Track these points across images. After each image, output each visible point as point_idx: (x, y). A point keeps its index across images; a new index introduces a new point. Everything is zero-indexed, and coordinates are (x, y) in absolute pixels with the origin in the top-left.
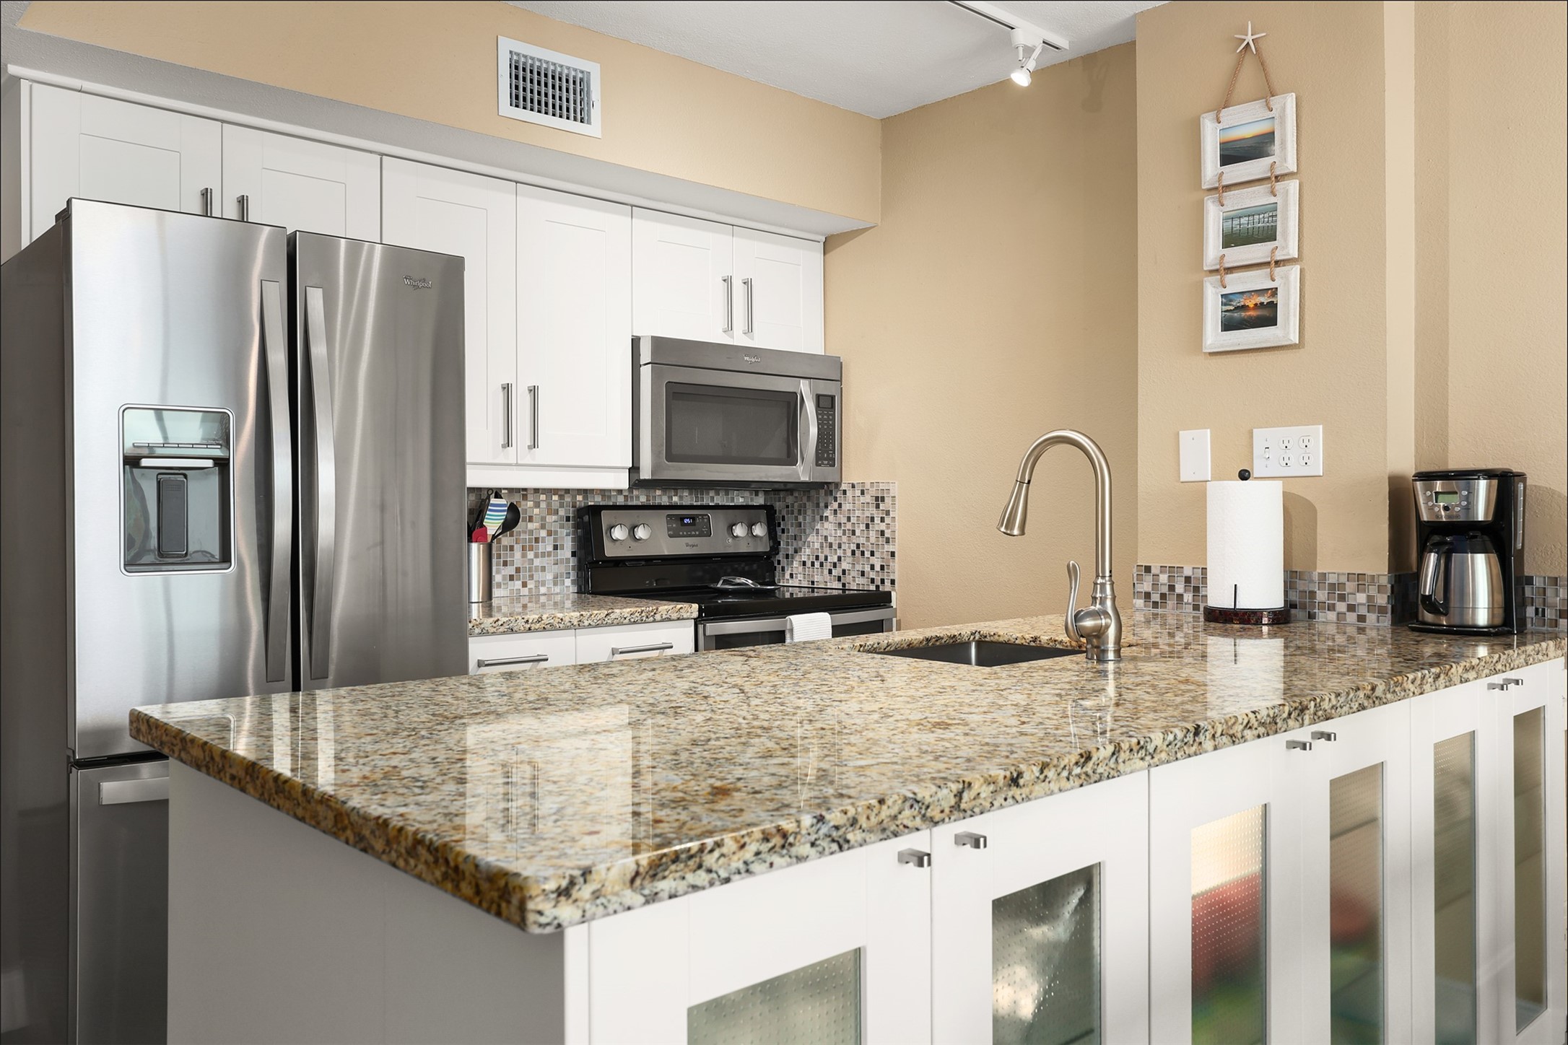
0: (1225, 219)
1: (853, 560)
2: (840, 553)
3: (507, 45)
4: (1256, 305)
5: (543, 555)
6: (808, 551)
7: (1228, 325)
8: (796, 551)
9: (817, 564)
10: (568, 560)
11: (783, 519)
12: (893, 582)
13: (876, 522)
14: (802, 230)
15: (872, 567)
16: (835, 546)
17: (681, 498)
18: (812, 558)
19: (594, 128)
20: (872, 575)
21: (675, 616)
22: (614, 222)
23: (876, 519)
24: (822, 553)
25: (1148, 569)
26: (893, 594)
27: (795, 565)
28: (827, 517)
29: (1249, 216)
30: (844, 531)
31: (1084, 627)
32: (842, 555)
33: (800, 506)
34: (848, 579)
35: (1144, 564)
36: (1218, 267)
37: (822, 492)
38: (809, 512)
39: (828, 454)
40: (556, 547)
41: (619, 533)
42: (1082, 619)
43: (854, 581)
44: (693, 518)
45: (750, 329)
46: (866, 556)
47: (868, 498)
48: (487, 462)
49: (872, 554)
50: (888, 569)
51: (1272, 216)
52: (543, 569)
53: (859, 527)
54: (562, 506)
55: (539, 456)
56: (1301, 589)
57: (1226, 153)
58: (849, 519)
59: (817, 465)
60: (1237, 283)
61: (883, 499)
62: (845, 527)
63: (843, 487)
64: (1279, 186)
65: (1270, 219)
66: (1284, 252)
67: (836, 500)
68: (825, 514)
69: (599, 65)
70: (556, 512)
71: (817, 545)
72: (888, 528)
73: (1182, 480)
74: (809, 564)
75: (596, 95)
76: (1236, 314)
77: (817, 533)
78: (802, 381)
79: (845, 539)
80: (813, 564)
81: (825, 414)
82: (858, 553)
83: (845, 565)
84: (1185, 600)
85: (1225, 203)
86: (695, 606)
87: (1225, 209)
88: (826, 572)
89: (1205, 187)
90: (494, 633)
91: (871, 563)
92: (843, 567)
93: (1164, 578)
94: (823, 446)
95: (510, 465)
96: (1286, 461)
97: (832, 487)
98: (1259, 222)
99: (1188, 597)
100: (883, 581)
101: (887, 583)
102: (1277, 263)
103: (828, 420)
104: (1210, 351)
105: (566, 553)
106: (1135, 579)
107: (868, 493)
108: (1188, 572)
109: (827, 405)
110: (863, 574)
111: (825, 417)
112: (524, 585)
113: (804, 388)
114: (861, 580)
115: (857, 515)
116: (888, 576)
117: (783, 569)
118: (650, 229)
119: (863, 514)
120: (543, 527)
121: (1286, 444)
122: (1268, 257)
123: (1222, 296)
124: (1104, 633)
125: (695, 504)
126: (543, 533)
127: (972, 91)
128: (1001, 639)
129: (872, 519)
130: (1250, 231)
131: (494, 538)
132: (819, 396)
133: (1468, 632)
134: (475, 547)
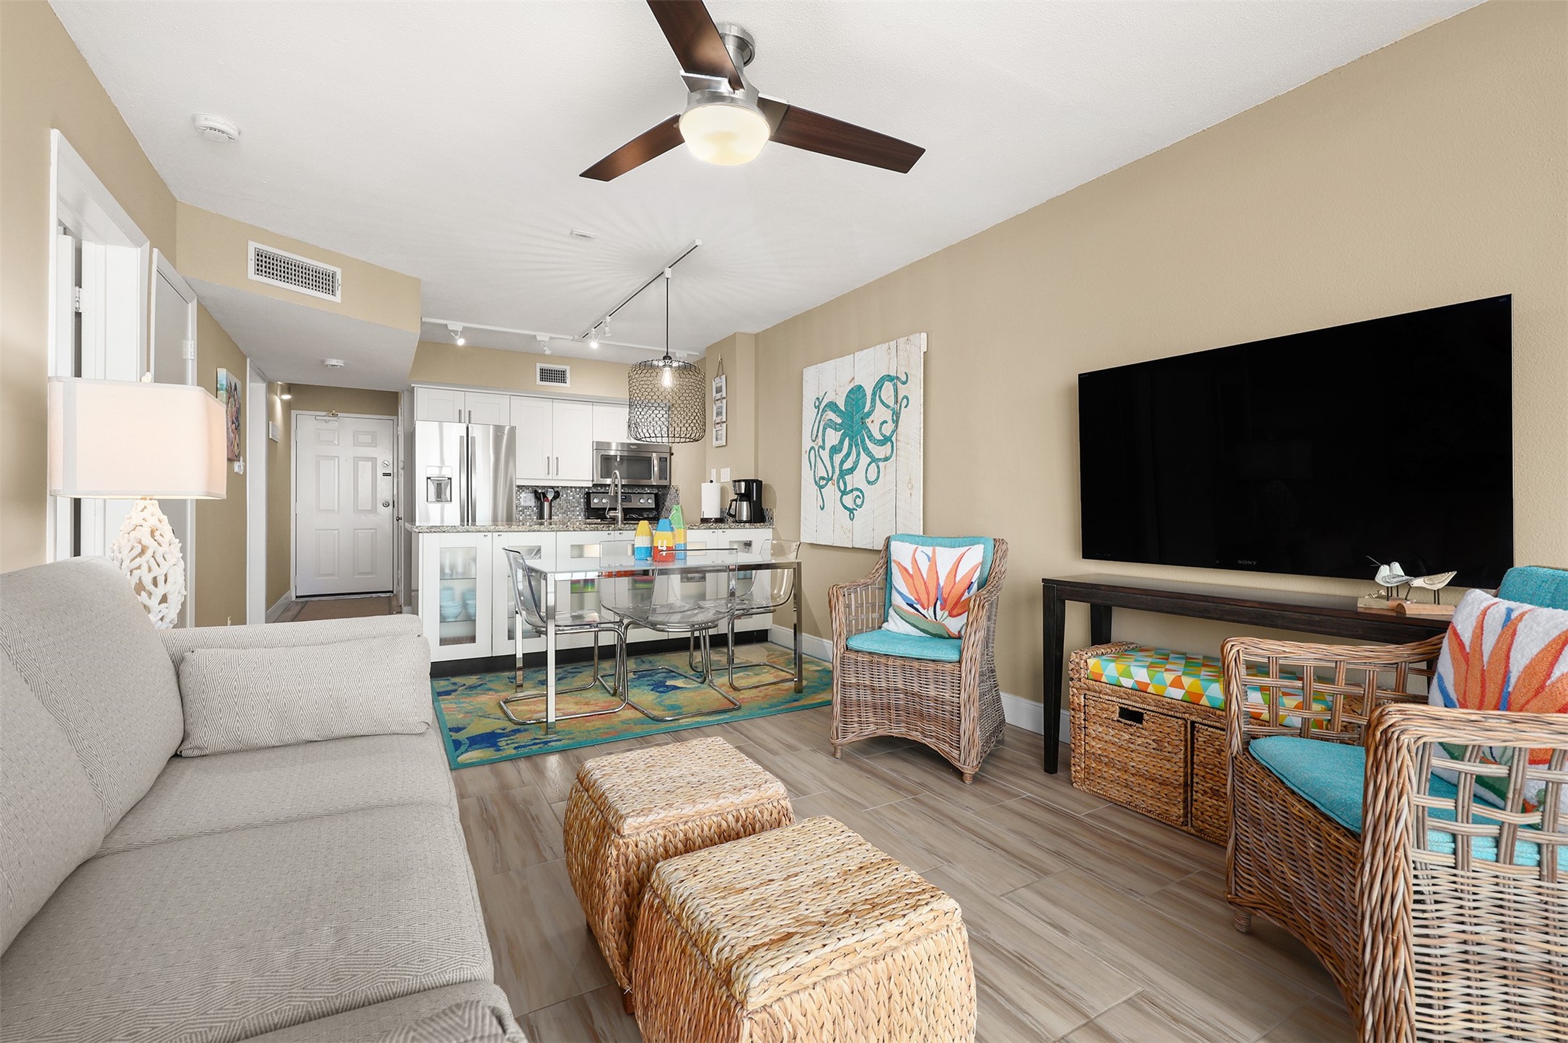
3: (539, 366)
10: (582, 508)
11: (661, 497)
19: (568, 385)
22: (587, 408)
39: (664, 476)
40: (577, 501)
41: (595, 500)
48: (542, 478)
52: (574, 511)
54: (577, 491)
55: (560, 477)
58: (677, 497)
59: (659, 479)
69: (570, 366)
75: (568, 375)
78: (653, 453)
81: (663, 464)
94: (662, 473)
95: (550, 479)
97: (669, 486)
105: (582, 505)
109: (664, 461)
112: (567, 516)
113: (654, 456)
118: (599, 409)
125: (630, 492)
131: (552, 501)
132: (660, 458)
133: (741, 522)
134: (546, 503)
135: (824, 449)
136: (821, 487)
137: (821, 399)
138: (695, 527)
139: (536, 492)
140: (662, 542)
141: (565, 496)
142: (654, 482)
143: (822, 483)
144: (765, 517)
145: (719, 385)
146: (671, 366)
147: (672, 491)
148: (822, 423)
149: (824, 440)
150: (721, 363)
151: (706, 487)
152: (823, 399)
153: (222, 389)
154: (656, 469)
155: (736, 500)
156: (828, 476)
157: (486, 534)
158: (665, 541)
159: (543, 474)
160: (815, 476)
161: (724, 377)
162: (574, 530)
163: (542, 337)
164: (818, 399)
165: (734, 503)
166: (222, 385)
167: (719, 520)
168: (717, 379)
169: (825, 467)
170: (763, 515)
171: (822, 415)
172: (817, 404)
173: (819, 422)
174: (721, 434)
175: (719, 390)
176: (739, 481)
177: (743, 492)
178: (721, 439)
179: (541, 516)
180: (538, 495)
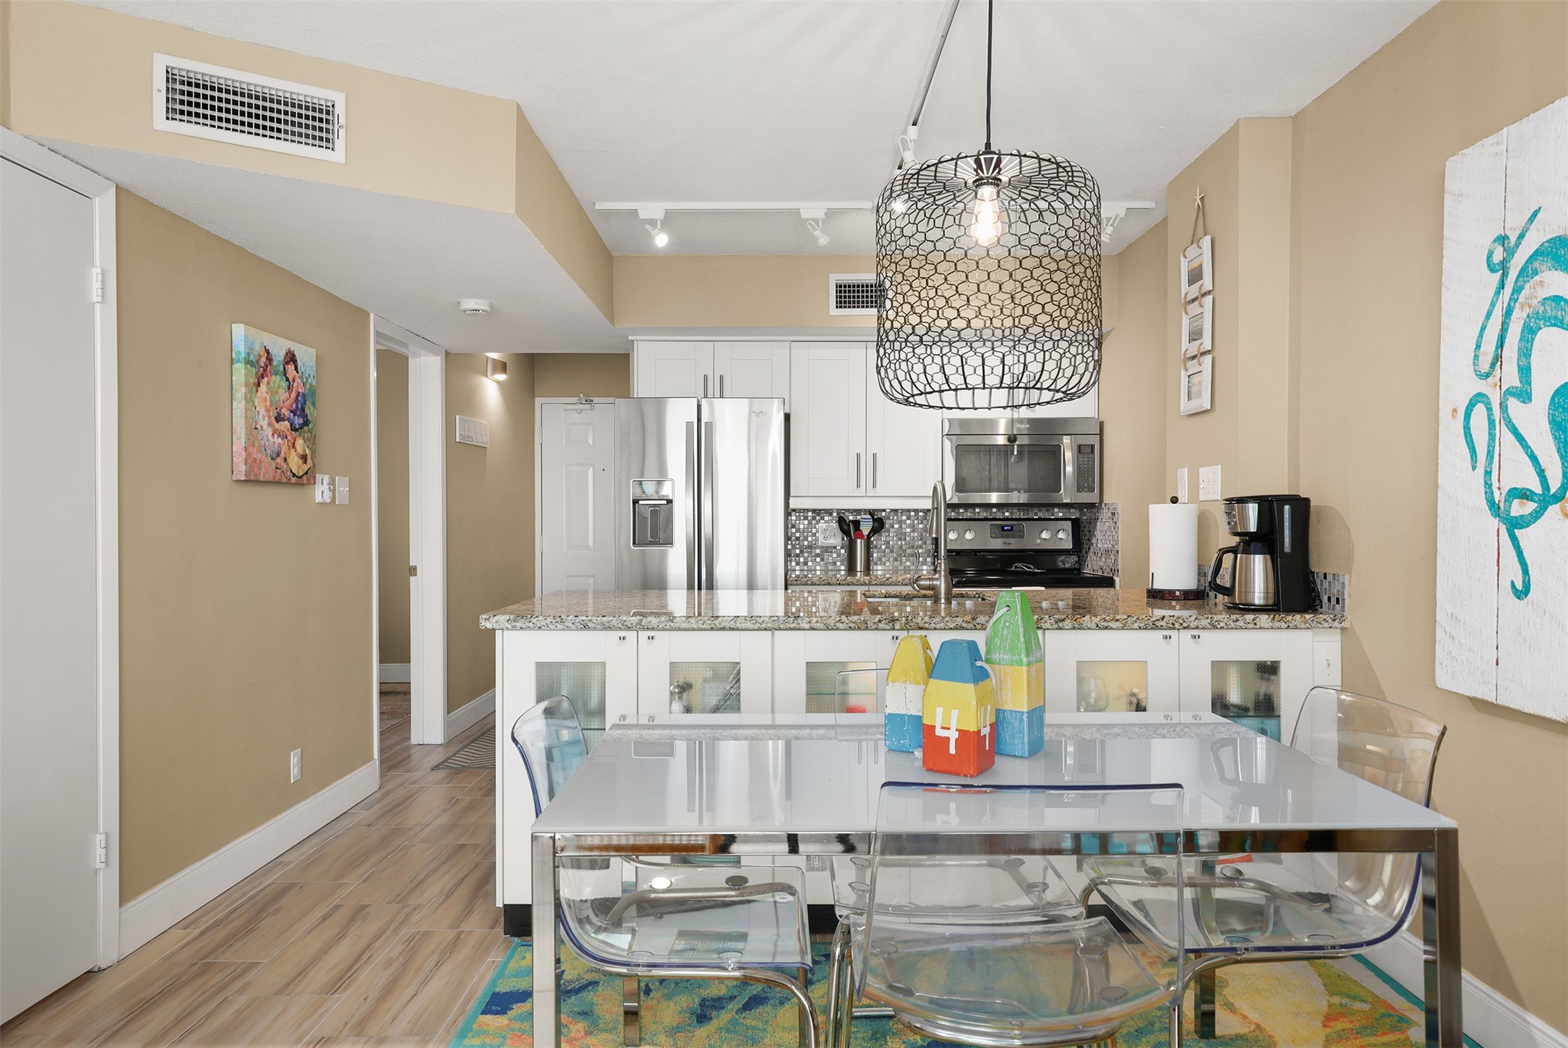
0: (1188, 324)
3: (835, 278)
11: (1085, 528)
12: (1118, 569)
13: (1112, 530)
17: (1011, 513)
28: (1099, 525)
29: (1195, 321)
33: (1088, 517)
36: (1185, 357)
37: (1096, 508)
38: (1093, 521)
39: (1088, 484)
41: (952, 536)
44: (1014, 526)
47: (1110, 513)
50: (1117, 562)
55: (880, 490)
57: (1189, 279)
58: (1104, 527)
59: (1078, 491)
61: (1114, 515)
63: (1103, 505)
64: (1204, 301)
66: (1204, 346)
67: (1101, 515)
72: (1116, 534)
78: (1064, 437)
81: (1086, 458)
85: (1188, 312)
87: (1188, 317)
89: (1183, 302)
90: (819, 585)
94: (1084, 479)
95: (863, 497)
96: (1209, 490)
97: (1100, 505)
102: (1202, 354)
103: (1088, 461)
104: (1183, 414)
107: (1110, 510)
109: (1087, 452)
113: (1066, 441)
115: (1107, 525)
121: (1209, 478)
123: (1189, 376)
125: (1022, 517)
129: (1111, 527)
131: (870, 539)
132: (1080, 447)
133: (1248, 608)
134: (859, 541)
135: (1524, 395)
136: (1514, 525)
137: (1513, 239)
138: (1113, 624)
139: (841, 521)
140: (947, 716)
141: (896, 526)
142: (1067, 494)
143: (1519, 509)
144: (1318, 597)
145: (1195, 264)
146: (996, 182)
147: (1105, 514)
148: (1519, 316)
149: (1525, 371)
150: (1201, 209)
151: (1160, 514)
152: (1522, 236)
153: (238, 361)
154: (1069, 469)
155: (1234, 550)
156: (1545, 484)
157: (622, 634)
158: (955, 713)
159: (848, 486)
160: (1488, 485)
161: (1206, 242)
162: (812, 629)
163: (812, 210)
164: (1502, 239)
165: (1228, 558)
166: (239, 353)
167: (1193, 597)
168: (1192, 252)
169: (1533, 458)
170: (1314, 589)
171: (1517, 290)
172: (1498, 256)
173: (1508, 313)
174: (1200, 383)
175: (1195, 276)
176: (1242, 500)
177: (1253, 528)
178: (1199, 395)
179: (852, 566)
180: (846, 527)
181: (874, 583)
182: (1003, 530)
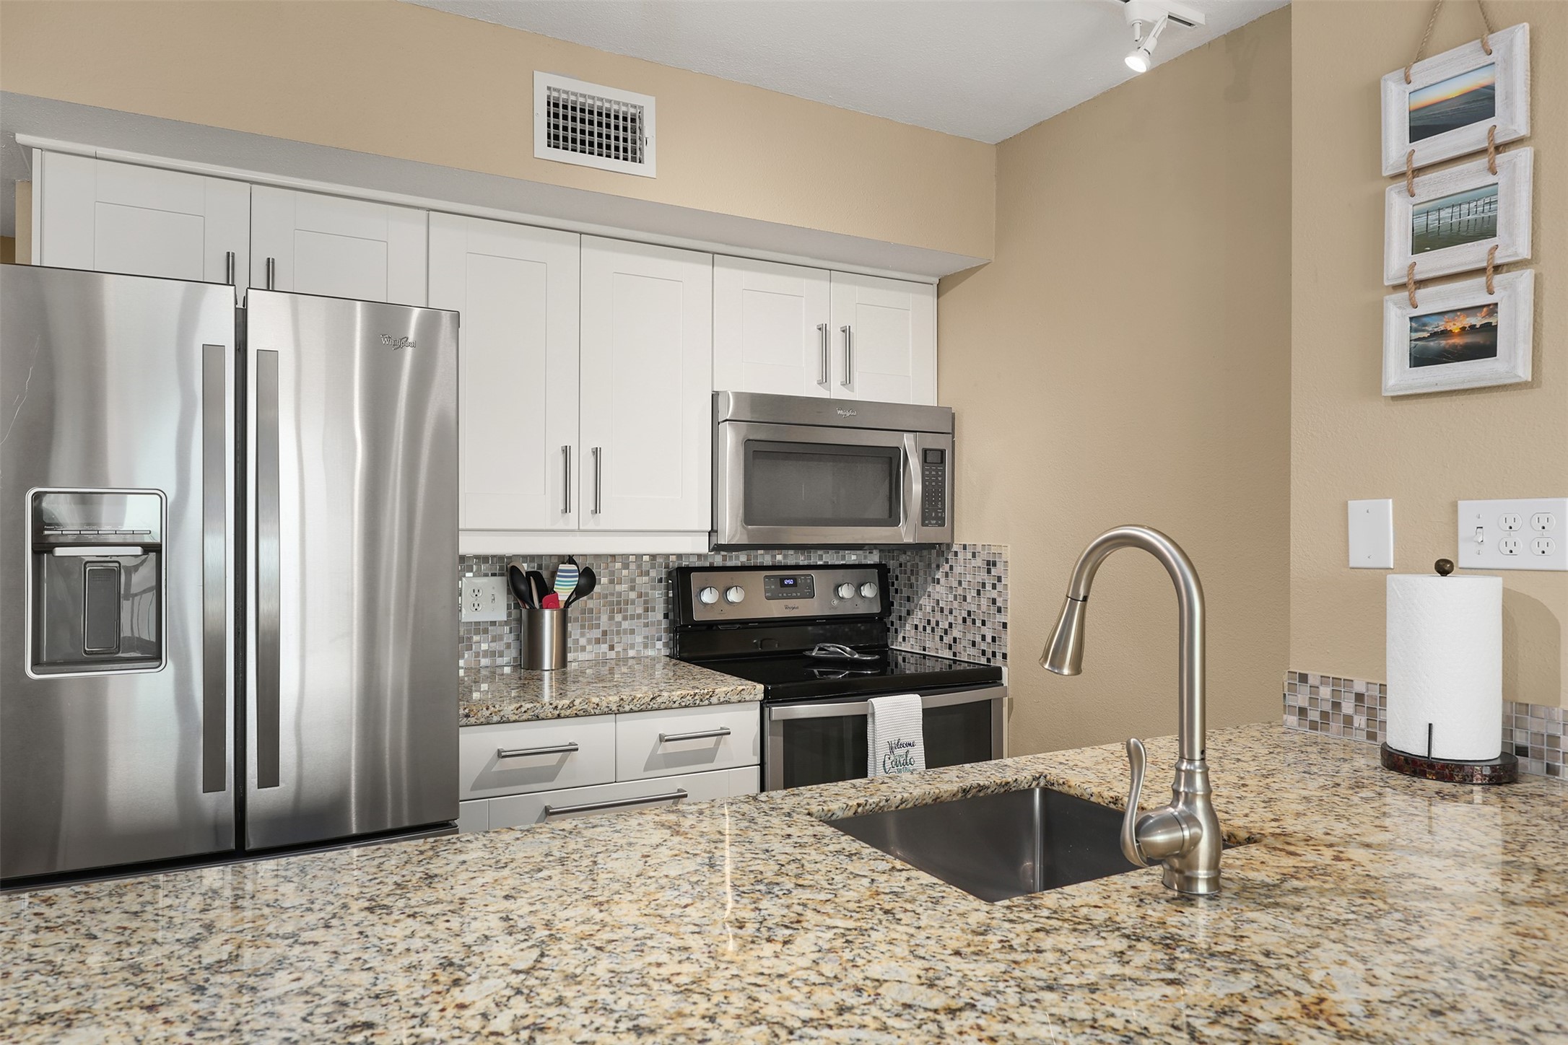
0: (1416, 215)
1: (964, 629)
2: (951, 619)
3: (545, 84)
4: (1463, 329)
5: (632, 617)
6: (920, 614)
7: (1420, 359)
8: (909, 613)
9: (929, 629)
10: (659, 623)
11: (897, 579)
12: (1005, 656)
13: (987, 588)
14: (914, 272)
15: (984, 638)
16: (946, 612)
17: (785, 557)
18: (924, 623)
19: (648, 167)
20: (984, 646)
21: (735, 698)
22: (694, 272)
23: (987, 585)
24: (934, 617)
25: (1303, 678)
26: (1004, 670)
27: (907, 628)
28: (938, 579)
29: (1453, 206)
30: (955, 596)
31: (1153, 845)
32: (953, 622)
33: (912, 566)
34: (958, 648)
35: (1298, 671)
36: (1405, 280)
37: (934, 552)
38: (921, 573)
39: (937, 513)
40: (646, 610)
41: (708, 597)
42: (1150, 831)
43: (965, 651)
44: (794, 578)
45: (848, 381)
46: (977, 625)
47: (979, 562)
48: (543, 528)
49: (984, 623)
50: (1000, 641)
51: (1490, 203)
52: (632, 632)
53: (970, 592)
54: (653, 567)
55: (604, 520)
56: (1535, 730)
57: (1419, 123)
58: (960, 583)
59: (923, 524)
60: (1432, 301)
61: (994, 564)
62: (956, 591)
63: (955, 548)
64: (1501, 159)
65: (1487, 207)
66: (1510, 251)
67: (947, 562)
68: (937, 577)
69: (654, 98)
70: (647, 573)
71: (929, 609)
72: (1000, 596)
73: (1351, 565)
74: (920, 628)
75: (649, 129)
76: (1432, 344)
77: (929, 596)
78: (905, 435)
79: (956, 604)
80: (925, 629)
81: (934, 470)
82: (969, 621)
83: (956, 633)
84: (1356, 724)
85: (1416, 191)
86: (760, 687)
87: (1417, 200)
88: (937, 638)
89: (1386, 173)
90: (514, 721)
91: (982, 633)
92: (954, 635)
93: (1325, 692)
94: (930, 504)
95: (573, 532)
96: (1511, 547)
97: (944, 548)
98: (1468, 214)
99: (1360, 721)
100: (994, 654)
101: (999, 657)
102: (1497, 269)
103: (936, 476)
104: (1392, 394)
105: (658, 615)
106: (1286, 689)
107: (979, 556)
108: (1359, 687)
109: (935, 461)
110: (974, 644)
111: (933, 473)
112: (612, 648)
113: (908, 441)
114: (971, 651)
115: (968, 579)
116: (1000, 649)
117: (896, 631)
118: (732, 278)
119: (975, 578)
120: (632, 589)
121: (1510, 523)
122: (1483, 261)
123: (1411, 319)
124: (1189, 851)
125: (800, 564)
126: (633, 595)
127: (1094, 99)
128: (1072, 792)
129: (984, 585)
130: (1455, 228)
131: (568, 603)
132: (925, 452)
134: (547, 613)
139: (514, 578)
141: (613, 583)
154: (915, 487)
179: (530, 659)
180: (523, 587)
181: (627, 708)
182: (783, 585)
